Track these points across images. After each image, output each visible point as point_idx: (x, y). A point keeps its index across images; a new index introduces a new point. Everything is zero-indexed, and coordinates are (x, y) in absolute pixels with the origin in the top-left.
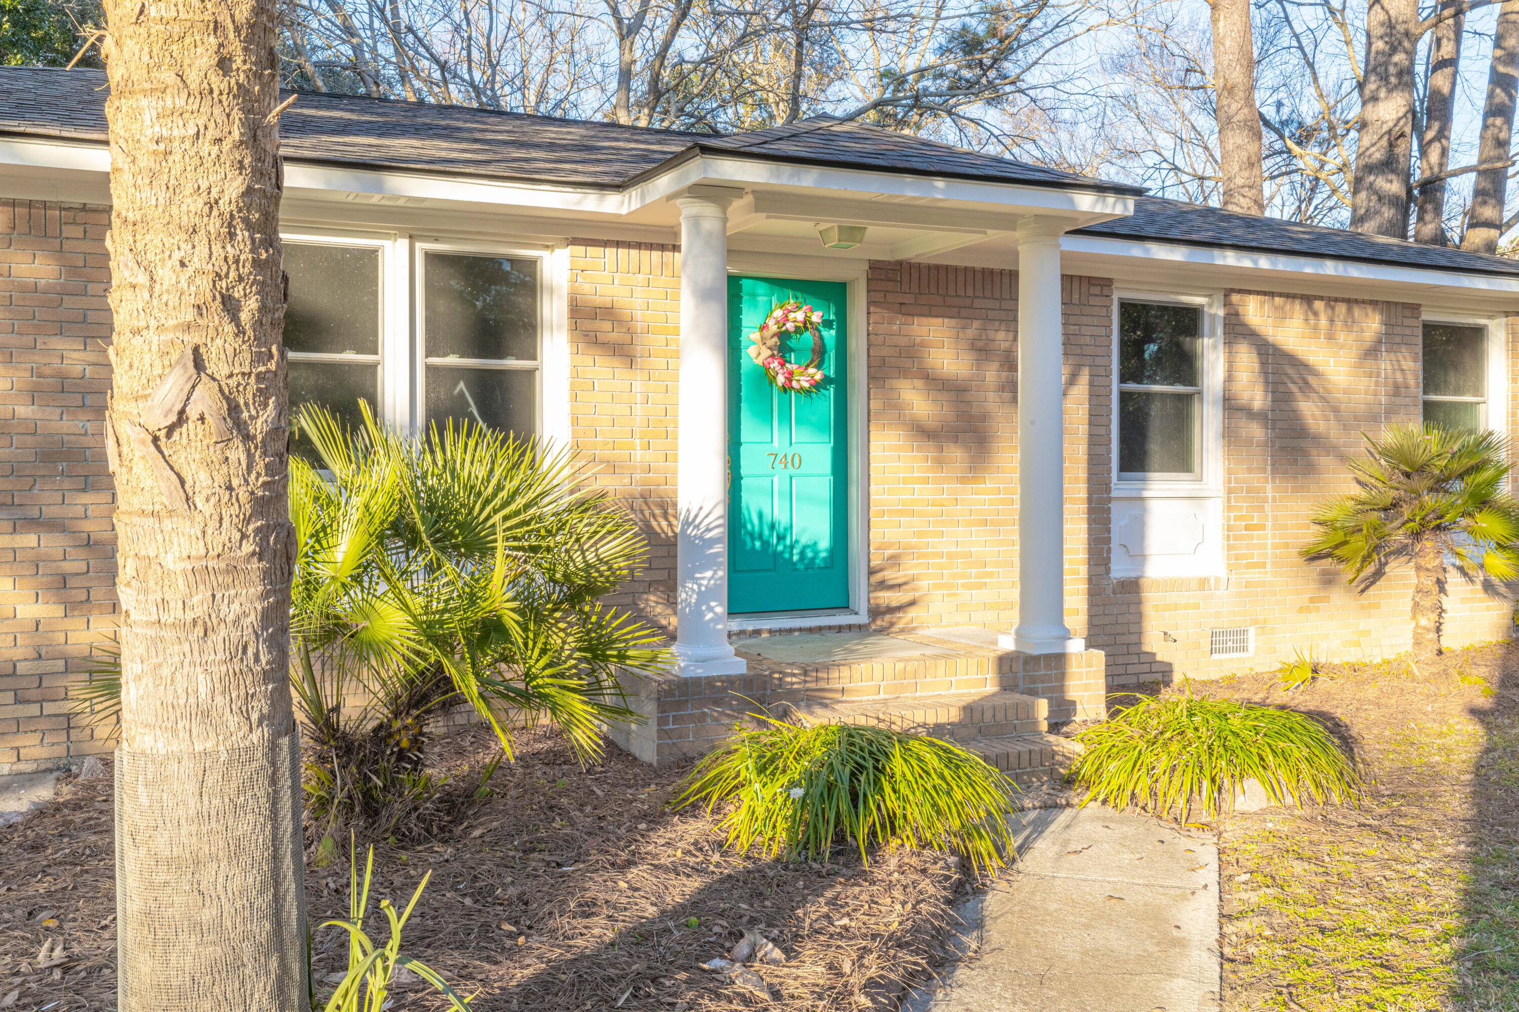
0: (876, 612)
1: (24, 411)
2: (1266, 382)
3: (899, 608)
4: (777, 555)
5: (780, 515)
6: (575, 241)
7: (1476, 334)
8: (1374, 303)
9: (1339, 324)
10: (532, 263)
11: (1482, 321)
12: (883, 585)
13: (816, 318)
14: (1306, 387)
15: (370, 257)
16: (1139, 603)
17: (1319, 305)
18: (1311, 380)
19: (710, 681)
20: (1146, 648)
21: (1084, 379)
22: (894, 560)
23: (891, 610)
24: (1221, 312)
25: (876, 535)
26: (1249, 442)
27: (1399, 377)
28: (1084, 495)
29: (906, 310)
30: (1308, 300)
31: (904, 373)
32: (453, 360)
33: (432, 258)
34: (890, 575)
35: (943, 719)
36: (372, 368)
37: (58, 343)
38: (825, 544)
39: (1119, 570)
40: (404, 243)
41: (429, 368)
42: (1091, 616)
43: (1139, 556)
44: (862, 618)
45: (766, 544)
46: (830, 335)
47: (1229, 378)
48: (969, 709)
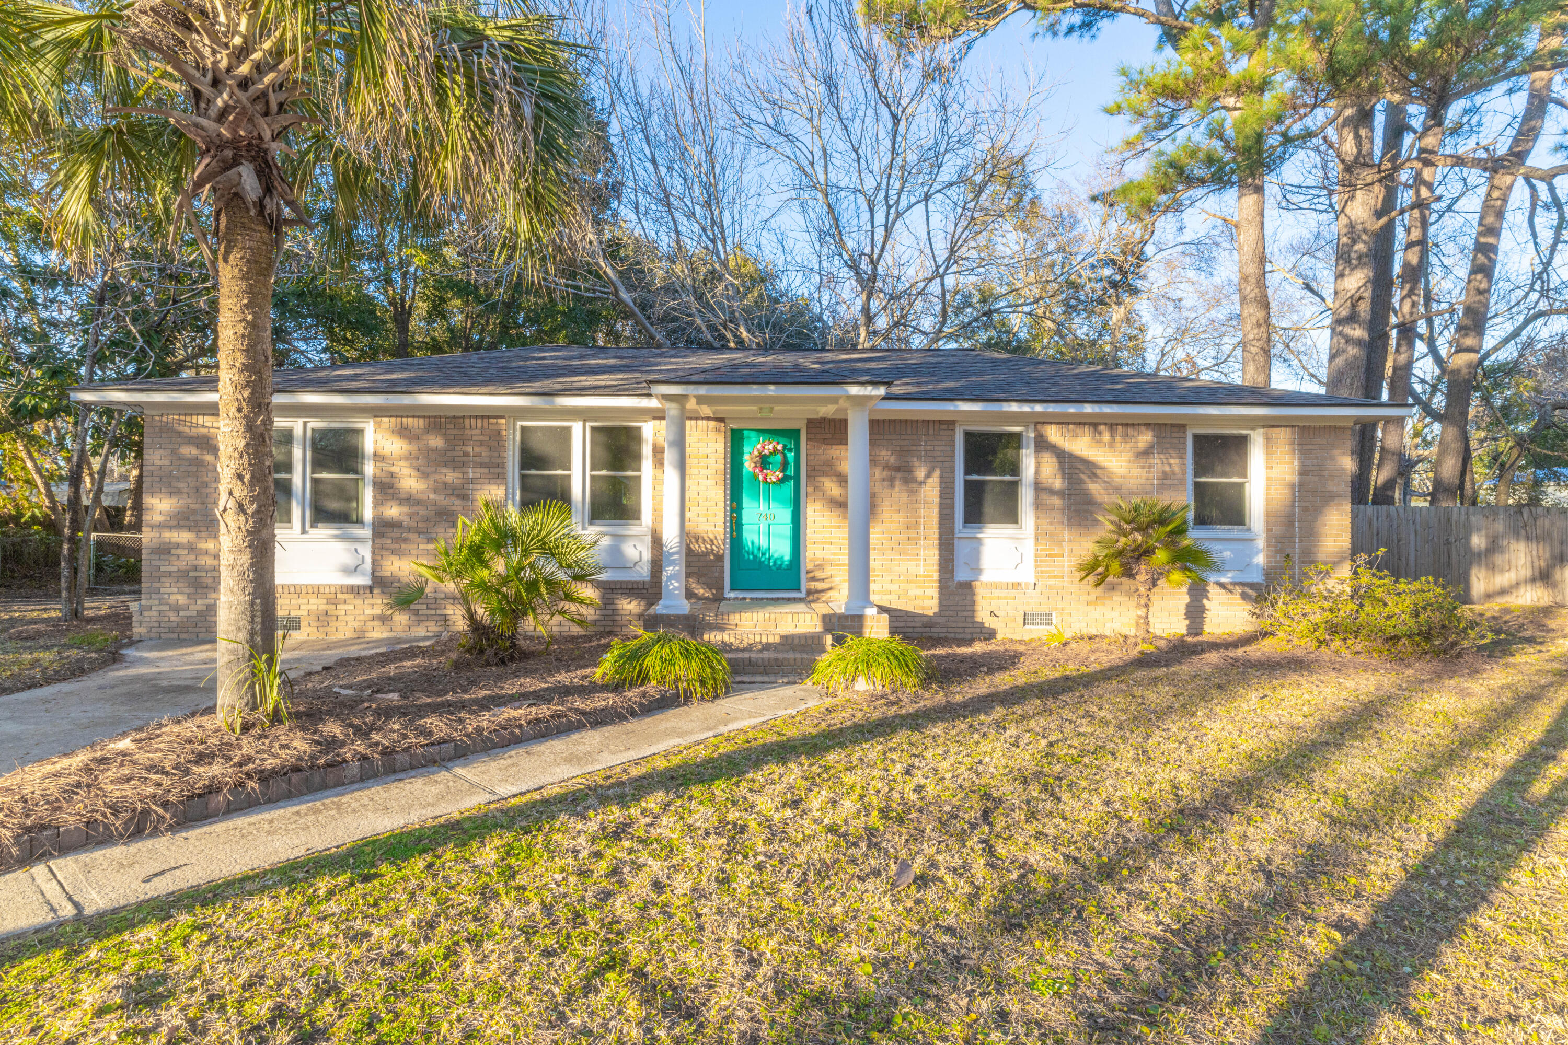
0: (809, 592)
1: (432, 496)
2: (1064, 473)
3: (823, 591)
4: (761, 563)
5: (764, 544)
6: (655, 418)
7: (1241, 442)
8: (1148, 425)
9: (1118, 438)
10: (639, 429)
11: (1244, 432)
12: (813, 579)
13: (779, 447)
14: (1094, 477)
15: (568, 430)
16: (973, 594)
17: (1102, 428)
18: (1099, 472)
19: (668, 616)
20: (978, 619)
21: (937, 474)
22: (820, 567)
23: (818, 592)
24: (1032, 435)
25: (809, 554)
26: (1053, 508)
27: (1167, 468)
28: (937, 535)
29: (825, 441)
30: (1094, 426)
31: (824, 474)
32: (604, 472)
33: (593, 429)
34: (818, 574)
35: (771, 640)
36: (569, 477)
37: (444, 470)
38: (787, 557)
39: (961, 575)
40: (581, 423)
41: (592, 477)
42: (941, 601)
43: (978, 571)
44: (803, 595)
45: (755, 557)
46: (791, 456)
47: (1037, 472)
48: (785, 638)
